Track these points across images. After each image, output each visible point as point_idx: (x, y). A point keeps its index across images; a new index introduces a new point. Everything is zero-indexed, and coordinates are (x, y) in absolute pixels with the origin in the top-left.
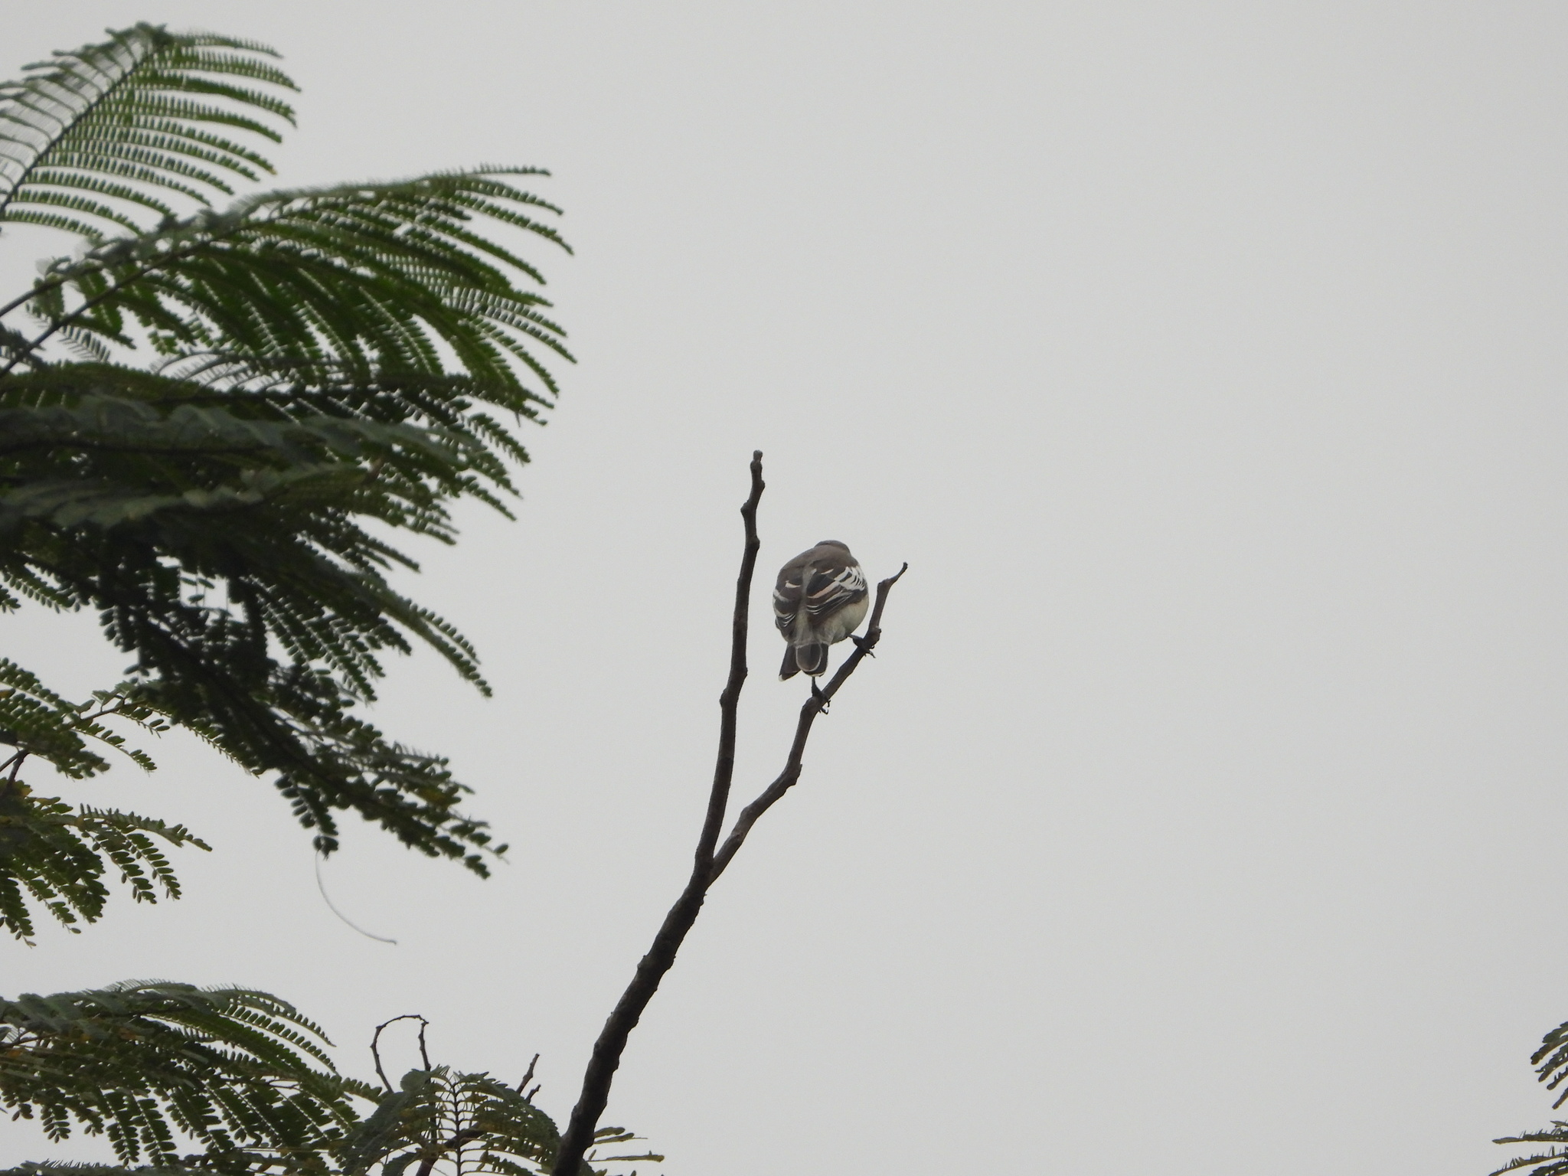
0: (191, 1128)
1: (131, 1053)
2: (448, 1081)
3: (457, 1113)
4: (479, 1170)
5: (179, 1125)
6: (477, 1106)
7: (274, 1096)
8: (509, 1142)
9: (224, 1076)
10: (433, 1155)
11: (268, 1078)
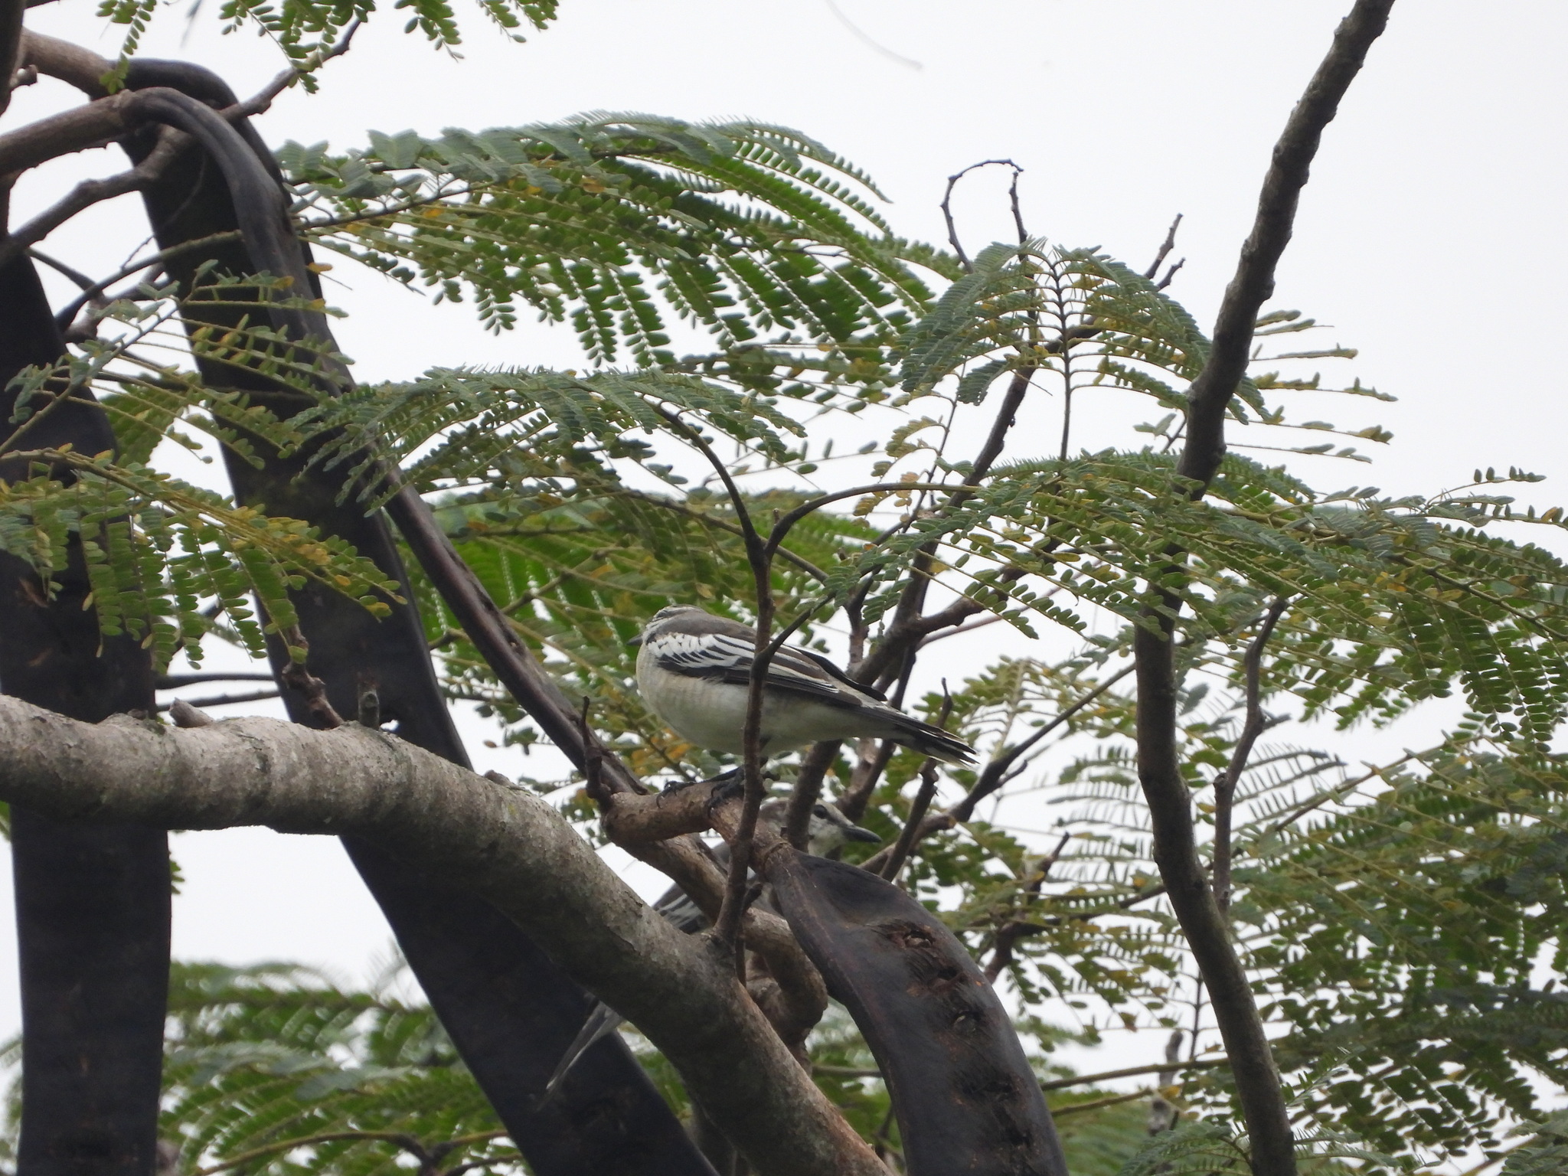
0: (692, 313)
1: (599, 211)
2: (1045, 259)
3: (1061, 305)
4: (1096, 384)
5: (677, 309)
6: (1089, 293)
7: (811, 267)
8: (1139, 345)
9: (738, 240)
10: (1032, 362)
11: (802, 243)
